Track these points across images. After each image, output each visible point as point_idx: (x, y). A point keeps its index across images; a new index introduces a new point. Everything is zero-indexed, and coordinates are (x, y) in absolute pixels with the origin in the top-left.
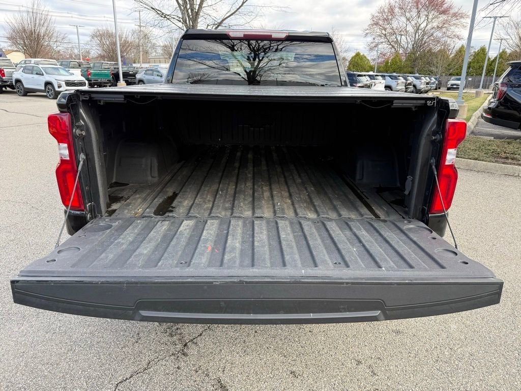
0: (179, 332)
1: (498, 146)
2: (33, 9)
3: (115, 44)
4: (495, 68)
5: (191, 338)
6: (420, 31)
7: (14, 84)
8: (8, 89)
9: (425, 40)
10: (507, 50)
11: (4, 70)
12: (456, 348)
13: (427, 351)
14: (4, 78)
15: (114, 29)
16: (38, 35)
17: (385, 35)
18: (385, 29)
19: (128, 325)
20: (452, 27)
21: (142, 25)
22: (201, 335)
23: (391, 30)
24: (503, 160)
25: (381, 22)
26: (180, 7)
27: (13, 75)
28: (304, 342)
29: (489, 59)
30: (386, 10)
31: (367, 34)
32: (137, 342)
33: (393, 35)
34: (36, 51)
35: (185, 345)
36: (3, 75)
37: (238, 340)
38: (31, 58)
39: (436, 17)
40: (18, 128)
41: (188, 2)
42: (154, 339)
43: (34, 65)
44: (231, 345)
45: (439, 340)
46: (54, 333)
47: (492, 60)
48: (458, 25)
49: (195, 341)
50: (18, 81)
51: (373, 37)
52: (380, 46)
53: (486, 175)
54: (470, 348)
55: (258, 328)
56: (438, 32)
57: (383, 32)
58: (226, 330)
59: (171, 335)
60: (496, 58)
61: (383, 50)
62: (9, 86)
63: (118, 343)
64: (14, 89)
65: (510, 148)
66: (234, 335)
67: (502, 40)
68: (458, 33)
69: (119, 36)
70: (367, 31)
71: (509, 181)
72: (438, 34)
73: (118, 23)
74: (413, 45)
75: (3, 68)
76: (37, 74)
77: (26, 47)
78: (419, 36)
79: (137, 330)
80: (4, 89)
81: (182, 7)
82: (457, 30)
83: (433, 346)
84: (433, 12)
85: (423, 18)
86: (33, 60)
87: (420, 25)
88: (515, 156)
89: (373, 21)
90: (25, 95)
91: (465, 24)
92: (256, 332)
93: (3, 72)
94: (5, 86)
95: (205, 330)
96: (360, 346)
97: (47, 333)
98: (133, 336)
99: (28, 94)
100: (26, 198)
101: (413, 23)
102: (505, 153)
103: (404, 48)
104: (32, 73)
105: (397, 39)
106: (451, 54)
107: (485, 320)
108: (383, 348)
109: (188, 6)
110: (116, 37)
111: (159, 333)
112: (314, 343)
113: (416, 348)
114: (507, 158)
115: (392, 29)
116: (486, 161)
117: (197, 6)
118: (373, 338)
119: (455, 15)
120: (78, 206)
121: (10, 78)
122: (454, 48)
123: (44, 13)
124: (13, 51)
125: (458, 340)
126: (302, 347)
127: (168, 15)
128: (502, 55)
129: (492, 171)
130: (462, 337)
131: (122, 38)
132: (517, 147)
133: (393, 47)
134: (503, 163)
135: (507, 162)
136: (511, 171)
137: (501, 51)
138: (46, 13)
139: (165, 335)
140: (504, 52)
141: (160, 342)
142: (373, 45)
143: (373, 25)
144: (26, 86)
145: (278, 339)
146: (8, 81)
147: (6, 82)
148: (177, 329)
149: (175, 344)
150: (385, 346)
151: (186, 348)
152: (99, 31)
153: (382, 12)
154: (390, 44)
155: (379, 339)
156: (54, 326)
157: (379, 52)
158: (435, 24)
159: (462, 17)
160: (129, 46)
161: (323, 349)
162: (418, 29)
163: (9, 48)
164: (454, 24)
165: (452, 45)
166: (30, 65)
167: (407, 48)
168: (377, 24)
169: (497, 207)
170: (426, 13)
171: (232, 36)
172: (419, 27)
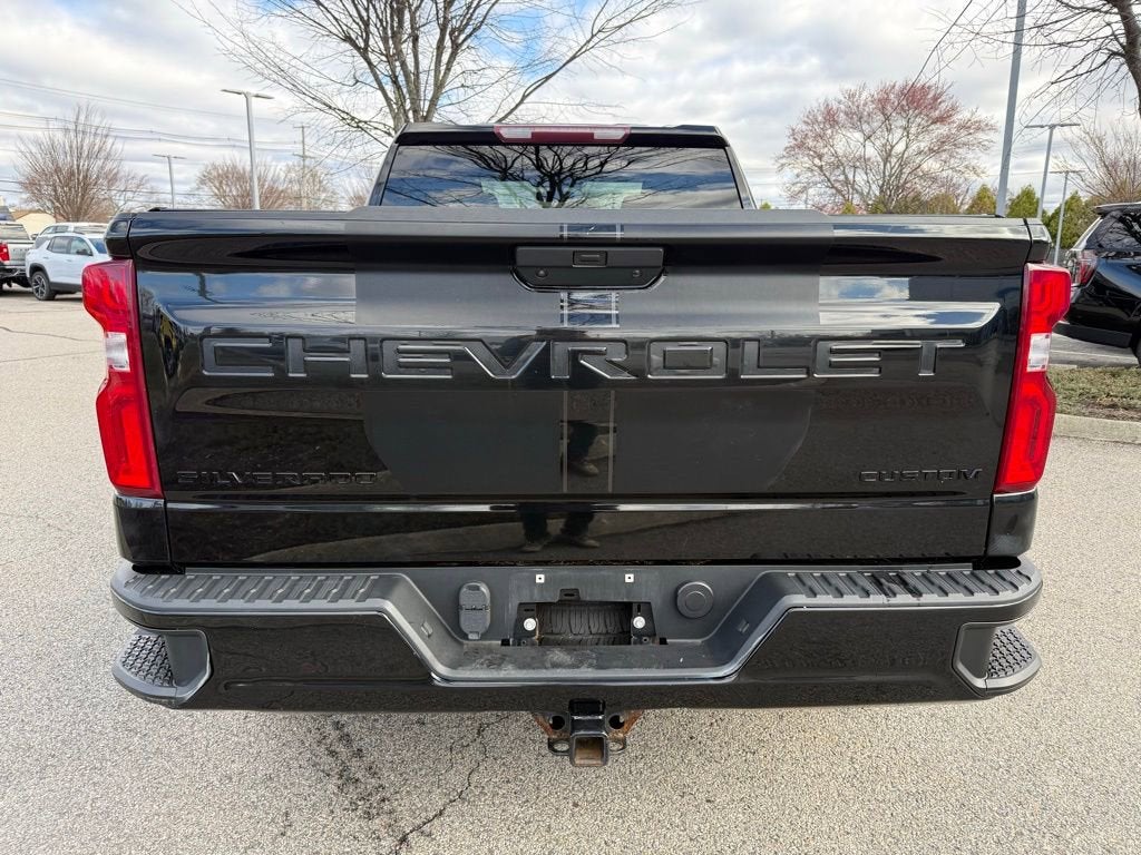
0: (386, 806)
1: (1091, 382)
2: (76, 123)
3: (248, 194)
4: (1057, 230)
5: (418, 822)
6: (894, 160)
7: (28, 276)
8: (15, 286)
9: (904, 176)
10: (1081, 194)
11: (9, 246)
12: (1069, 835)
13: (998, 842)
14: (6, 262)
15: (249, 163)
16: (85, 177)
17: (821, 168)
18: (820, 157)
19: (261, 792)
20: (960, 151)
21: (307, 153)
22: (441, 813)
23: (833, 158)
24: (1106, 411)
25: (810, 143)
26: (389, 105)
27: (27, 257)
28: (696, 828)
29: (1044, 212)
30: (820, 118)
31: (783, 165)
32: (283, 834)
33: (838, 167)
34: (80, 208)
35: (404, 840)
36: (6, 257)
37: (533, 827)
38: (68, 221)
39: (925, 130)
40: (29, 361)
41: (407, 96)
42: (325, 826)
43: (74, 235)
44: (515, 838)
45: (1025, 816)
46: (79, 815)
47: (1050, 214)
48: (973, 145)
49: (426, 828)
50: (37, 269)
51: (796, 171)
52: (811, 191)
53: (1074, 443)
54: (1102, 833)
55: (581, 795)
56: (931, 161)
57: (817, 161)
58: (503, 800)
59: (368, 816)
60: (1057, 212)
61: (817, 198)
62: (16, 280)
63: (235, 836)
64: (27, 285)
65: (1118, 386)
66: (523, 812)
67: (1067, 172)
68: (974, 162)
69: (259, 179)
70: (784, 161)
71: (1126, 456)
72: (931, 165)
73: (257, 152)
74: (881, 187)
75: (4, 242)
76: (78, 253)
77: (58, 200)
78: (892, 169)
79: (283, 806)
80: (5, 286)
81: (395, 106)
82: (970, 155)
83: (1013, 831)
84: (918, 120)
85: (898, 133)
86: (72, 225)
87: (892, 147)
88: (1132, 402)
89: (796, 140)
90: (51, 298)
91: (986, 143)
92: (576, 805)
93: (5, 250)
94: (9, 281)
95: (451, 801)
96: (833, 835)
97: (62, 815)
98: (273, 820)
99: (58, 296)
100: (34, 507)
101: (878, 143)
102: (1108, 395)
103: (862, 194)
104: (68, 252)
105: (846, 177)
106: (962, 203)
107: (1127, 763)
108: (890, 839)
109: (408, 105)
110: (251, 179)
111: (338, 811)
112: (721, 830)
113: (972, 837)
114: (1114, 406)
115: (836, 155)
116: (1069, 413)
117: (427, 103)
118: (863, 814)
119: (964, 126)
120: (148, 485)
121: (20, 263)
122: (967, 191)
123: (99, 132)
124: (31, 211)
125: (1069, 816)
126: (691, 840)
127: (366, 122)
128: (1071, 205)
129: (1087, 435)
130: (1079, 808)
131: (265, 181)
132: (1133, 383)
133: (839, 192)
134: (1108, 417)
135: (1116, 413)
136: (1128, 433)
137: (1068, 196)
138: (105, 132)
139: (352, 815)
140: (1075, 198)
141: (340, 833)
142: (797, 188)
143: (793, 148)
144: (53, 279)
145: (630, 821)
146: (16, 270)
147: (11, 271)
148: (383, 800)
149: (378, 838)
150: (896, 834)
151: (404, 846)
152: (215, 168)
153: (811, 121)
154: (833, 187)
155: (879, 817)
156: (81, 799)
157: (811, 202)
158: (923, 145)
159: (978, 129)
160: (278, 198)
161: (744, 842)
162: (889, 155)
163: (24, 206)
164: (964, 144)
165: (963, 188)
166: (66, 234)
167: (868, 193)
168: (801, 146)
169: (1109, 510)
170: (904, 123)
171: (506, 136)
172: (891, 150)
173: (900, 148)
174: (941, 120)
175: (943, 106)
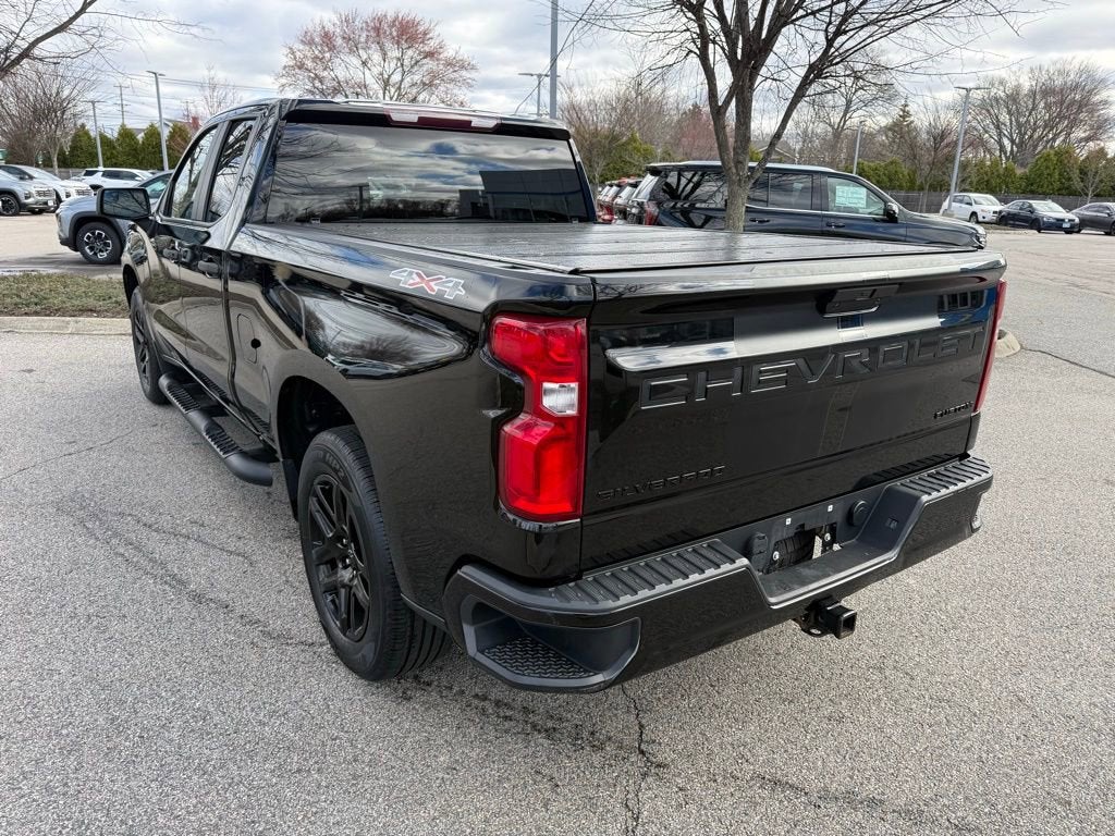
5: (635, 737)
18: (321, 80)
20: (449, 86)
22: (641, 725)
25: (309, 64)
30: (317, 40)
35: (641, 752)
39: (417, 64)
48: (459, 82)
49: (645, 739)
56: (425, 93)
57: (318, 84)
59: (598, 748)
70: (283, 81)
84: (410, 53)
85: (393, 63)
95: (637, 715)
101: (375, 71)
115: (336, 79)
119: (449, 64)
143: (292, 67)
148: (593, 734)
151: (647, 756)
153: (308, 41)
158: (417, 78)
159: (462, 67)
162: (387, 84)
164: (451, 80)
168: (301, 66)
170: (397, 54)
171: (394, 119)
172: (388, 79)
173: (396, 78)
174: (430, 55)
175: (432, 43)
